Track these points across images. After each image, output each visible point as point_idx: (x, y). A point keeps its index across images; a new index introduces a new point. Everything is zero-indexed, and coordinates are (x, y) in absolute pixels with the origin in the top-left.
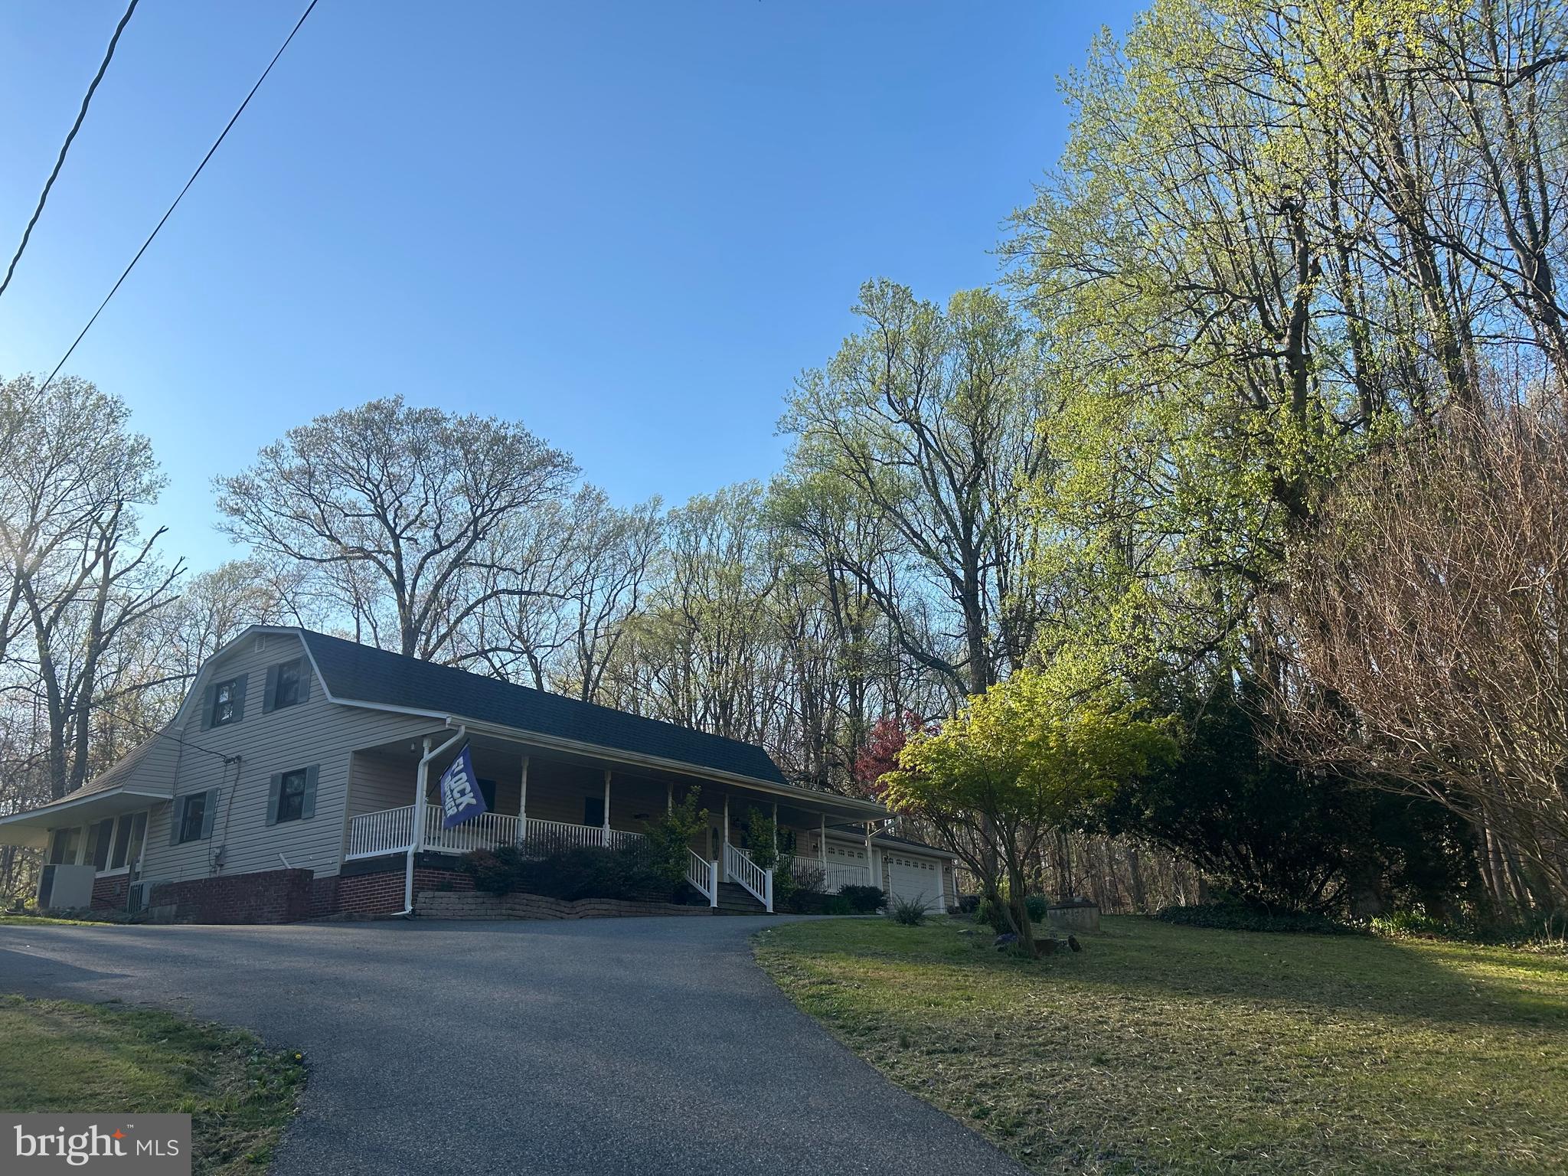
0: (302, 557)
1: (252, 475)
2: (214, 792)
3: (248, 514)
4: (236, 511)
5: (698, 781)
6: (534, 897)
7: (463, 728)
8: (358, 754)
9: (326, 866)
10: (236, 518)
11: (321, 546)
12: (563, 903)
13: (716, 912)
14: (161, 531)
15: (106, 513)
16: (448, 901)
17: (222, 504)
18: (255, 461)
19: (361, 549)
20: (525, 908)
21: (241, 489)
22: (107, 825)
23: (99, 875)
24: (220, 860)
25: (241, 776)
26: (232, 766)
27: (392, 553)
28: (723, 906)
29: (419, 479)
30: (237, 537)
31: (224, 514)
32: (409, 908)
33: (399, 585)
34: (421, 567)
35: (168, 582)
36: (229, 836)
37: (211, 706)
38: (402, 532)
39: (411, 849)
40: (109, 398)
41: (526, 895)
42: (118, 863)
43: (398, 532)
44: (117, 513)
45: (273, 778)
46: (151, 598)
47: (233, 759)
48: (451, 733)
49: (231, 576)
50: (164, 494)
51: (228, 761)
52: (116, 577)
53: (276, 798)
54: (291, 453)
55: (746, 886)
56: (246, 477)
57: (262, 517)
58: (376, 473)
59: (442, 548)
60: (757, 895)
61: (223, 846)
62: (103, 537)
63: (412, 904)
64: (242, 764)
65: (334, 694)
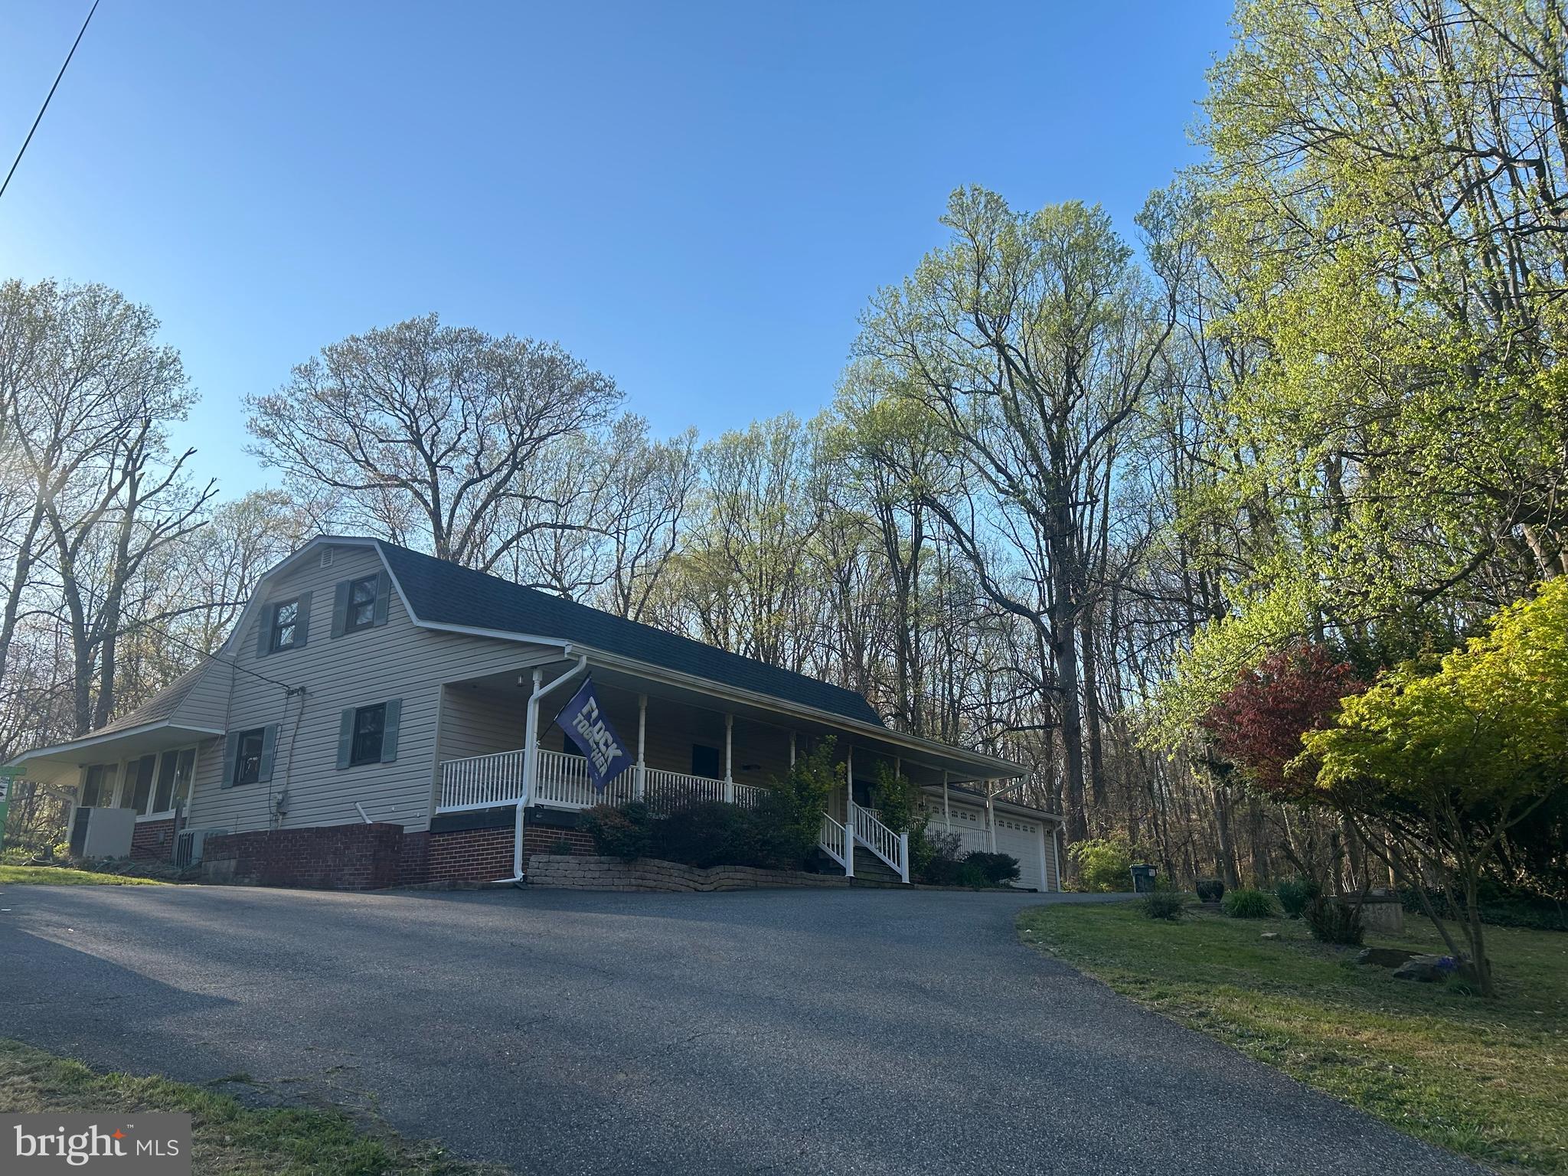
0: (336, 484)
1: (285, 395)
2: (273, 729)
3: (281, 438)
4: (267, 433)
5: (834, 731)
6: (666, 864)
7: (584, 659)
8: (452, 688)
9: (415, 820)
10: (267, 441)
11: (353, 473)
12: (697, 871)
13: (855, 884)
14: (189, 453)
15: (133, 430)
16: (566, 869)
17: (252, 425)
18: (288, 379)
19: (396, 477)
20: (655, 877)
21: (273, 409)
22: (147, 763)
23: (140, 819)
24: (282, 808)
25: (306, 710)
26: (295, 698)
27: (428, 483)
28: (862, 876)
29: (457, 403)
30: (268, 461)
31: (254, 436)
32: (519, 875)
33: (435, 515)
34: (460, 496)
35: (199, 504)
36: (292, 779)
37: (269, 629)
38: (438, 461)
39: (520, 803)
40: (137, 308)
41: (657, 862)
42: (160, 807)
43: (434, 460)
44: (144, 433)
45: (345, 713)
46: (179, 522)
47: (296, 691)
48: (570, 664)
49: (255, 506)
50: (194, 411)
51: (291, 693)
52: (143, 499)
53: (349, 737)
54: (327, 371)
55: (876, 852)
56: (278, 397)
57: (294, 440)
58: (412, 398)
59: (483, 477)
60: (890, 862)
61: (286, 792)
62: (129, 457)
63: (523, 870)
64: (307, 697)
65: (420, 616)
